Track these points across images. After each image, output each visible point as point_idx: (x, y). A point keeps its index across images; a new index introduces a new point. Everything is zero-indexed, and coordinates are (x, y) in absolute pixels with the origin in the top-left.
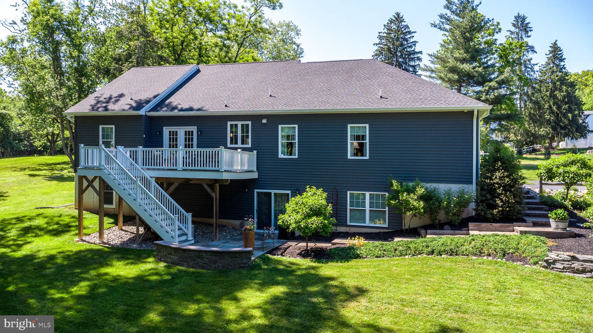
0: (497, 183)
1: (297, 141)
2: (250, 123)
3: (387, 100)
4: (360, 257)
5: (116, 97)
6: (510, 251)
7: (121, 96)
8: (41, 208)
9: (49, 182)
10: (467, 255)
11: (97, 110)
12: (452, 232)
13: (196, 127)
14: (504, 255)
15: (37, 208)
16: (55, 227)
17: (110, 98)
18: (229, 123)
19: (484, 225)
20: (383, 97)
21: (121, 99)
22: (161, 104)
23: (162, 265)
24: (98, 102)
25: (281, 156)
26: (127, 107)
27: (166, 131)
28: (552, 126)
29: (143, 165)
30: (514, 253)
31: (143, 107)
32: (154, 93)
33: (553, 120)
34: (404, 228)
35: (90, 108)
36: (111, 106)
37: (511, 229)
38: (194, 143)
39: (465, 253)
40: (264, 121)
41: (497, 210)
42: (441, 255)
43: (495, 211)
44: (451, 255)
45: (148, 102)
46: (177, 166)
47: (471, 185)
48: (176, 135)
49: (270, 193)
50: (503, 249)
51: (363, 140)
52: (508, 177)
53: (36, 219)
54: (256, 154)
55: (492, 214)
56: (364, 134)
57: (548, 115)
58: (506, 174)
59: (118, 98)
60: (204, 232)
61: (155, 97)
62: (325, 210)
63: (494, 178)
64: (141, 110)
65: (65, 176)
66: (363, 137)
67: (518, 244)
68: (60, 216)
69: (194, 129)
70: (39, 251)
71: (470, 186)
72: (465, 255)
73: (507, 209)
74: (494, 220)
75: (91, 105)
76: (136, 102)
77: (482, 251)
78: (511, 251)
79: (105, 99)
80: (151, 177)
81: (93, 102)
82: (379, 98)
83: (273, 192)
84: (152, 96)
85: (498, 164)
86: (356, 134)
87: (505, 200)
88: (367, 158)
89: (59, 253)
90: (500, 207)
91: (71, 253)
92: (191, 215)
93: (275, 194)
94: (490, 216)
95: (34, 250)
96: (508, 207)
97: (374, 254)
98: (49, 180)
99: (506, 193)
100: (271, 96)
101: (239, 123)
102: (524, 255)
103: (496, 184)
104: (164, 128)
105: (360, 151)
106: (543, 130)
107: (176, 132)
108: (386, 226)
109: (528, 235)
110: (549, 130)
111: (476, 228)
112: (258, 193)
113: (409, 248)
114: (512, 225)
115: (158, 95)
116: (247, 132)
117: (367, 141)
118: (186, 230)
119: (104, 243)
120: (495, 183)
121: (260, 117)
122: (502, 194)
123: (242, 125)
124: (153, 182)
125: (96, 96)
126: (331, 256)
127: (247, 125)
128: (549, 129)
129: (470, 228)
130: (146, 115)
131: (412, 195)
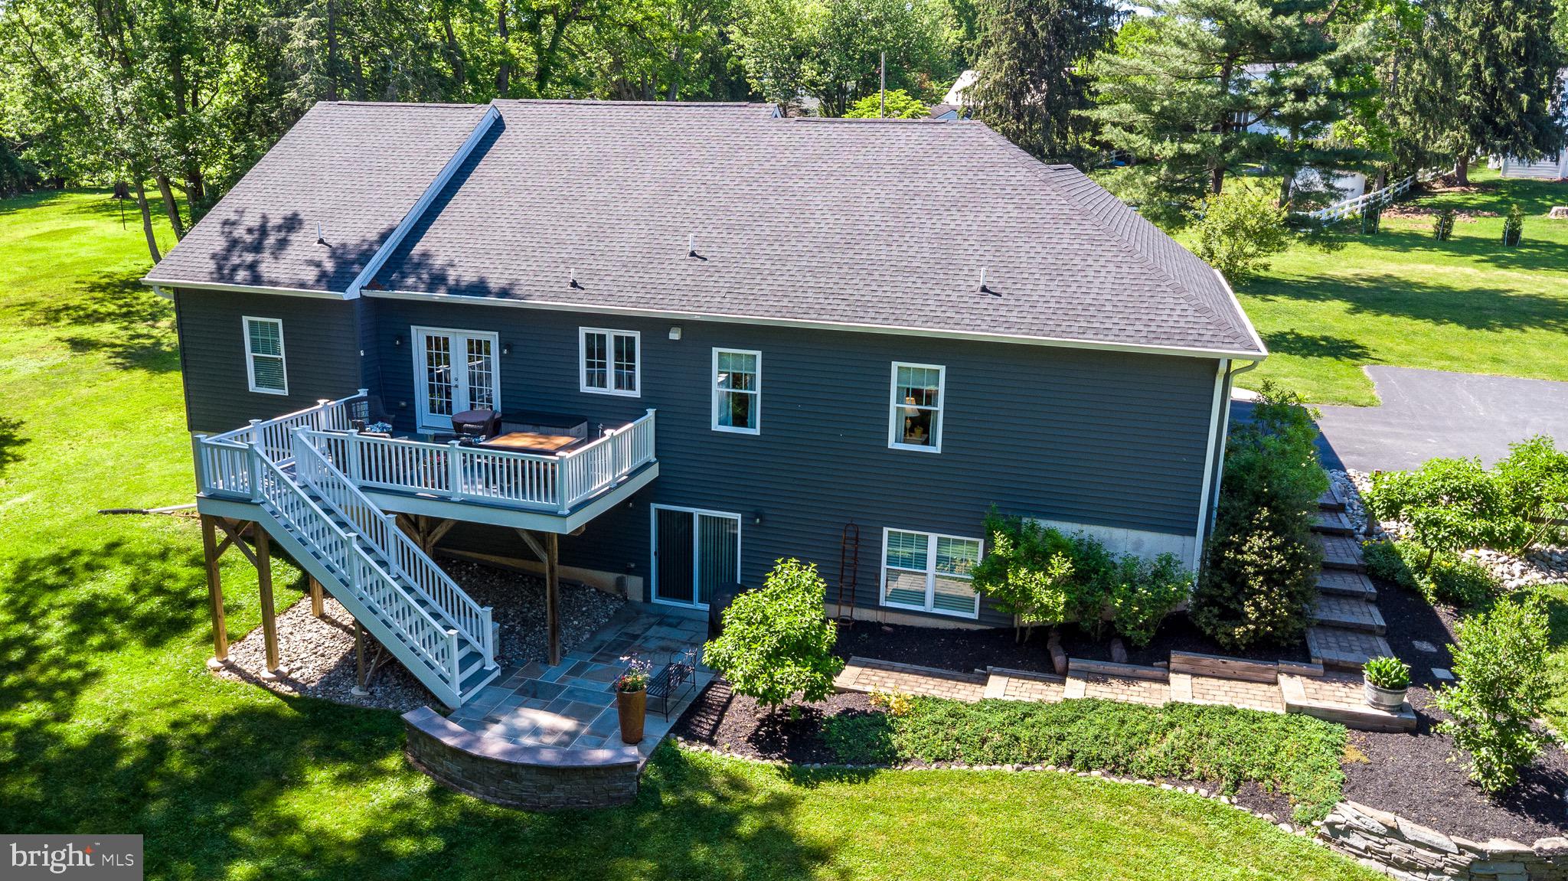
0: (1252, 563)
1: (758, 391)
2: (637, 335)
3: (1000, 301)
4: (897, 758)
5: (279, 228)
6: (1253, 773)
7: (292, 223)
8: (115, 512)
9: (125, 376)
10: (1151, 778)
11: (231, 279)
12: (1127, 669)
13: (497, 333)
14: (1237, 784)
15: (106, 513)
16: (155, 603)
17: (263, 231)
18: (583, 331)
19: (1207, 661)
20: (988, 286)
21: (293, 237)
22: (400, 262)
23: (422, 784)
24: (233, 244)
25: (716, 427)
26: (310, 274)
27: (419, 335)
28: (1472, 127)
29: (364, 478)
30: (1262, 780)
31: (354, 275)
32: (381, 220)
33: (1477, 109)
34: (1016, 624)
35: (212, 266)
36: (268, 267)
37: (1271, 676)
38: (493, 372)
39: (1145, 772)
40: (675, 335)
41: (1242, 629)
42: (1089, 769)
43: (1238, 631)
44: (1113, 772)
45: (365, 257)
46: (451, 487)
47: (1192, 538)
48: (446, 348)
49: (691, 515)
50: (1237, 767)
51: (928, 403)
52: (1280, 549)
53: (105, 568)
54: (653, 419)
55: (1231, 635)
56: (932, 388)
57: (1466, 94)
58: (1277, 541)
59: (283, 234)
60: (524, 622)
61: (384, 237)
62: (818, 637)
63: (1245, 548)
64: (349, 290)
65: (164, 348)
66: (930, 398)
67: (1276, 751)
68: (163, 556)
69: (493, 338)
70: (125, 717)
71: (1188, 539)
72: (1144, 777)
73: (1269, 628)
74: (1234, 650)
75: (214, 256)
76: (333, 254)
77: (1188, 766)
78: (1255, 773)
79: (250, 231)
80: (386, 512)
81: (219, 244)
82: (978, 292)
83: (697, 512)
84: (373, 236)
85: (1260, 513)
86: (911, 386)
87: (1267, 607)
88: (937, 449)
89: (176, 725)
90: (1251, 622)
91: (202, 730)
92: (490, 615)
93: (702, 518)
94: (1224, 640)
95: (115, 709)
96: (1270, 623)
97: (932, 751)
98: (126, 368)
99: (1271, 590)
100: (693, 254)
101: (610, 334)
102: (1283, 788)
103: (1249, 564)
104: (413, 328)
105: (920, 425)
106: (1448, 136)
107: (446, 340)
108: (975, 616)
109: (1304, 718)
110: (1463, 137)
111: (1186, 667)
112: (660, 512)
113: (1017, 739)
114: (1275, 667)
115: (392, 230)
116: (631, 357)
117: (940, 407)
118: (478, 646)
119: (283, 679)
120: (1245, 563)
121: (663, 325)
122: (1260, 592)
123: (618, 339)
124: (393, 528)
125: (224, 217)
126: (828, 749)
127: (631, 340)
128: (1462, 135)
129: (1172, 666)
130: (363, 297)
131: (1039, 575)
